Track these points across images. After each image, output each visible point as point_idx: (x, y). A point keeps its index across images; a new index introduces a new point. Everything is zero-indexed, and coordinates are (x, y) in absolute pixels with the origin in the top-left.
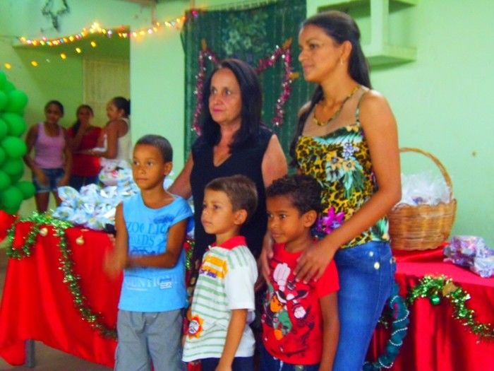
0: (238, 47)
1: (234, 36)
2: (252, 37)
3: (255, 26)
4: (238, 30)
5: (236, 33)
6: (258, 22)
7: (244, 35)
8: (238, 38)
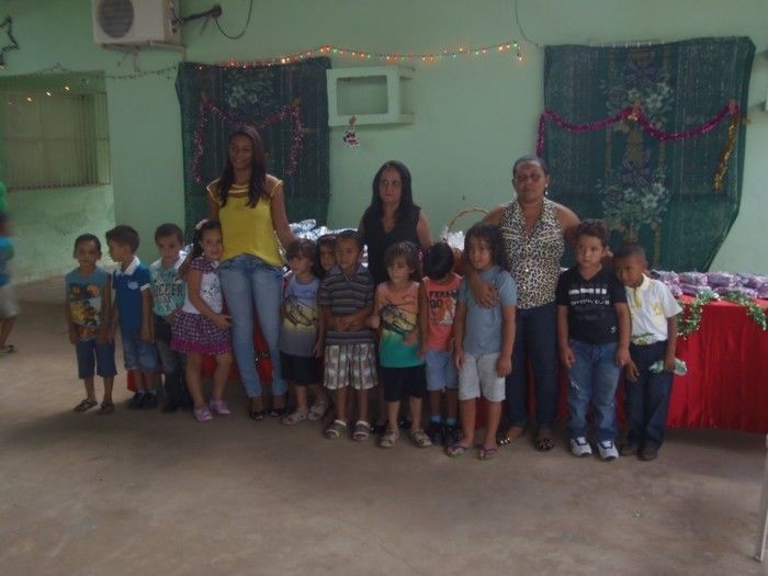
0: (243, 102)
1: (238, 92)
2: (258, 93)
3: (261, 83)
4: (243, 86)
5: (240, 88)
6: (264, 80)
7: (249, 91)
8: (243, 93)
